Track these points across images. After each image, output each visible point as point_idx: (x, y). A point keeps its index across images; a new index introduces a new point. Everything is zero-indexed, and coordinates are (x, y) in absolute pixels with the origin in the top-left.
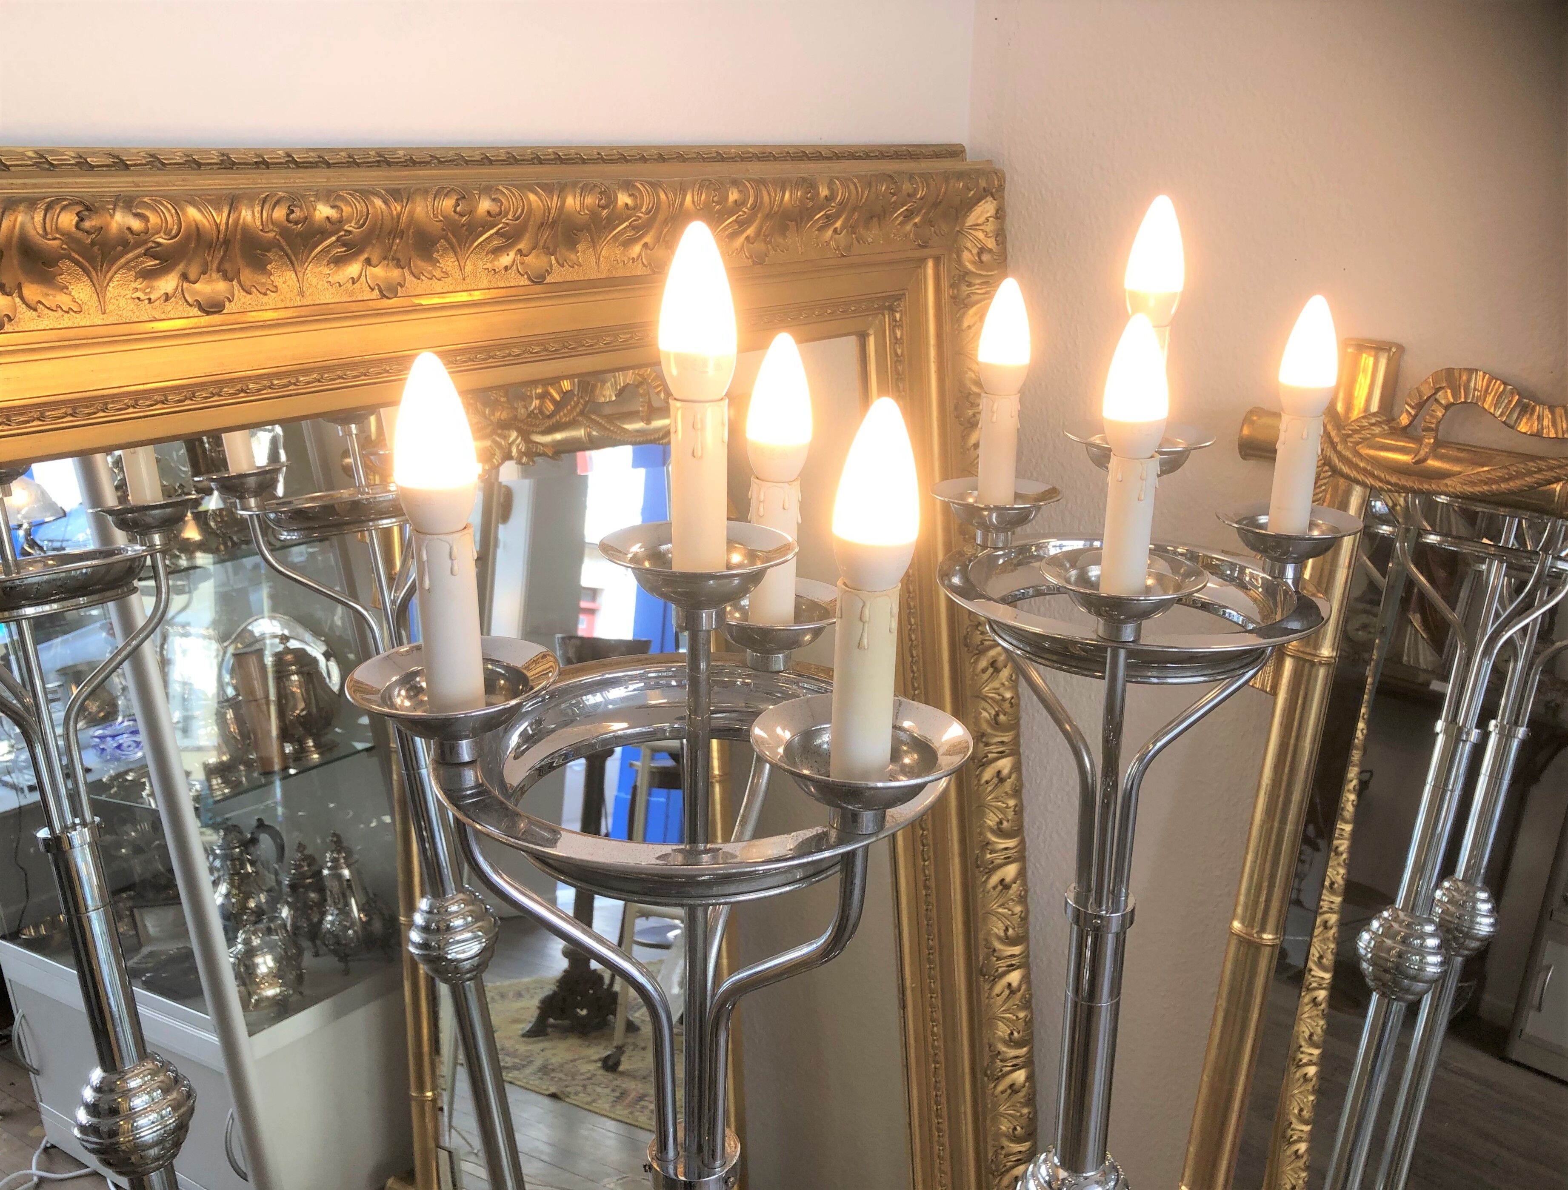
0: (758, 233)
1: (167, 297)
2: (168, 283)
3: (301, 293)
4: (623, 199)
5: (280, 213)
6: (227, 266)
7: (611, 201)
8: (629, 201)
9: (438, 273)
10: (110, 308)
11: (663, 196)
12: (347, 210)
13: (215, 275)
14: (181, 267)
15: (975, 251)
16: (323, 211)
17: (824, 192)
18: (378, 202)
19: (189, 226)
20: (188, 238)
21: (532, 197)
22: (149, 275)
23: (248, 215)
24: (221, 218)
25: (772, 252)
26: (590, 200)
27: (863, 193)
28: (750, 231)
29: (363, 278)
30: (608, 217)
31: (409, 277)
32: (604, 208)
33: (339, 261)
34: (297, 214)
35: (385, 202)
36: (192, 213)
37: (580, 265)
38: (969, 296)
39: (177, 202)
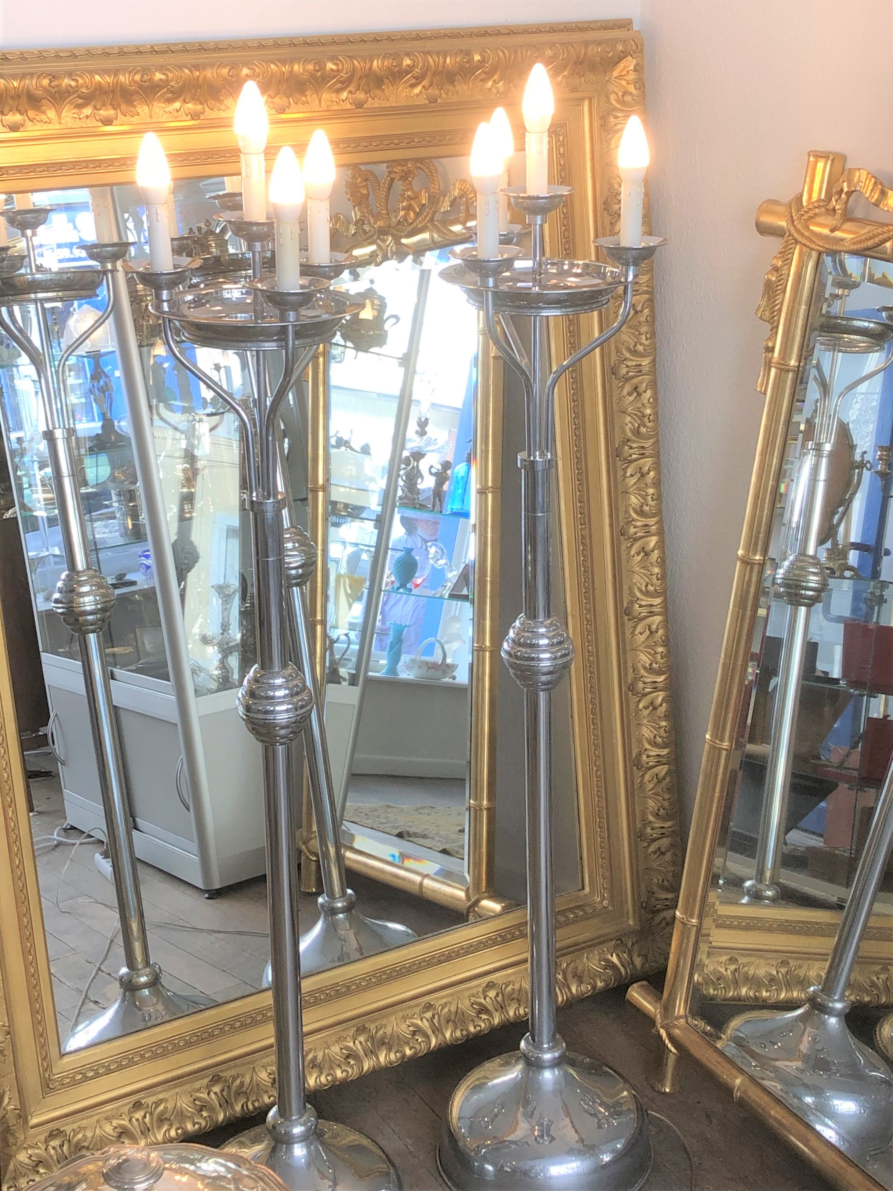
0: (431, 84)
1: (87, 117)
2: (88, 111)
3: (151, 117)
4: (330, 66)
5: (137, 77)
6: (113, 103)
7: (323, 68)
8: (334, 67)
9: (223, 107)
10: (63, 121)
11: (356, 62)
12: (170, 75)
13: (109, 107)
14: (93, 103)
15: (620, 94)
16: (158, 76)
17: (477, 57)
18: (186, 71)
19: (96, 84)
20: (95, 89)
21: (273, 66)
22: (80, 107)
23: (123, 79)
24: (109, 79)
25: (444, 95)
26: (310, 67)
27: (510, 57)
28: (425, 83)
29: (182, 110)
30: (321, 76)
31: (207, 109)
32: (318, 71)
33: (170, 101)
34: (146, 78)
35: (191, 71)
36: (97, 78)
37: (308, 103)
38: (615, 125)
39: (92, 73)
